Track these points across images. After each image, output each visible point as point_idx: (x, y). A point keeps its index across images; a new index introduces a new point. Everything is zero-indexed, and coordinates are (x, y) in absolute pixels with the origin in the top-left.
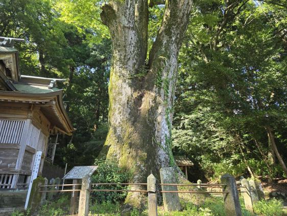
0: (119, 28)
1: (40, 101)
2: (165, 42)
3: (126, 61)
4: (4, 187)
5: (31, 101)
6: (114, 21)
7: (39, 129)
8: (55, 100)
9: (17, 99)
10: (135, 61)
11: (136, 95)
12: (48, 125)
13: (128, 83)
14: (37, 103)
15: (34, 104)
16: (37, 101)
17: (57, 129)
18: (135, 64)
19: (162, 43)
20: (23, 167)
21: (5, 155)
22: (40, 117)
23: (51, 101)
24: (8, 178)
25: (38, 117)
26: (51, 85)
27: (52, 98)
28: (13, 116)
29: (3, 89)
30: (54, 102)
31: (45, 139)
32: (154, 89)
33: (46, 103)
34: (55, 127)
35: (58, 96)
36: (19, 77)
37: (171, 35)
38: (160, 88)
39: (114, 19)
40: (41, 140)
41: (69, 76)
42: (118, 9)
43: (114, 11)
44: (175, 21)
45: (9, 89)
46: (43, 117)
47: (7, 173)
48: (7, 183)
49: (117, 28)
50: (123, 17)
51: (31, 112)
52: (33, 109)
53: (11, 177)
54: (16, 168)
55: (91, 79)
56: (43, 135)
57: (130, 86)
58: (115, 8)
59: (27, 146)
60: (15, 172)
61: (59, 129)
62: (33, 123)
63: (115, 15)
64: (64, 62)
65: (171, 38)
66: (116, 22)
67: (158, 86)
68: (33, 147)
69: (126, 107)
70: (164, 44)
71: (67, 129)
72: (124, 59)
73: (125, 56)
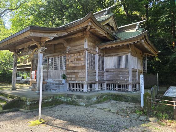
1: (134, 42)
4: (126, 90)
5: (128, 43)
7: (136, 57)
8: (143, 39)
9: (121, 44)
12: (140, 53)
14: (132, 43)
15: (131, 44)
16: (132, 42)
17: (146, 54)
20: (133, 80)
21: (122, 74)
22: (135, 50)
23: (141, 40)
24: (127, 86)
25: (134, 50)
26: (137, 28)
27: (141, 38)
28: (121, 53)
29: (112, 40)
30: (143, 41)
31: (141, 61)
33: (137, 42)
34: (145, 53)
35: (145, 36)
36: (118, 29)
40: (139, 63)
41: (146, 12)
45: (115, 39)
46: (136, 49)
47: (126, 83)
48: (127, 88)
51: (129, 49)
52: (130, 47)
53: (128, 85)
54: (130, 81)
55: (163, 8)
56: (139, 60)
59: (132, 68)
60: (130, 83)
61: (148, 54)
62: (132, 55)
64: (140, 5)
68: (135, 68)
71: (154, 53)
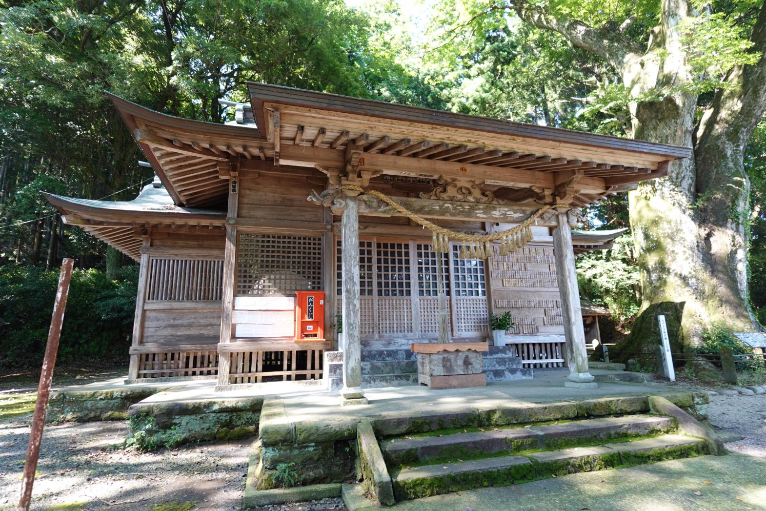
0: (679, 133)
2: (729, 153)
3: (679, 180)
6: (673, 121)
10: (690, 181)
11: (703, 233)
13: (690, 215)
18: (690, 185)
19: (726, 155)
32: (729, 225)
37: (738, 142)
38: (738, 224)
39: (673, 118)
42: (684, 104)
43: (676, 107)
44: (747, 121)
49: (676, 131)
50: (689, 115)
57: (693, 219)
58: (679, 101)
63: (678, 113)
65: (738, 146)
66: (676, 123)
67: (736, 221)
69: (696, 251)
70: (728, 156)
72: (677, 178)
73: (678, 174)
